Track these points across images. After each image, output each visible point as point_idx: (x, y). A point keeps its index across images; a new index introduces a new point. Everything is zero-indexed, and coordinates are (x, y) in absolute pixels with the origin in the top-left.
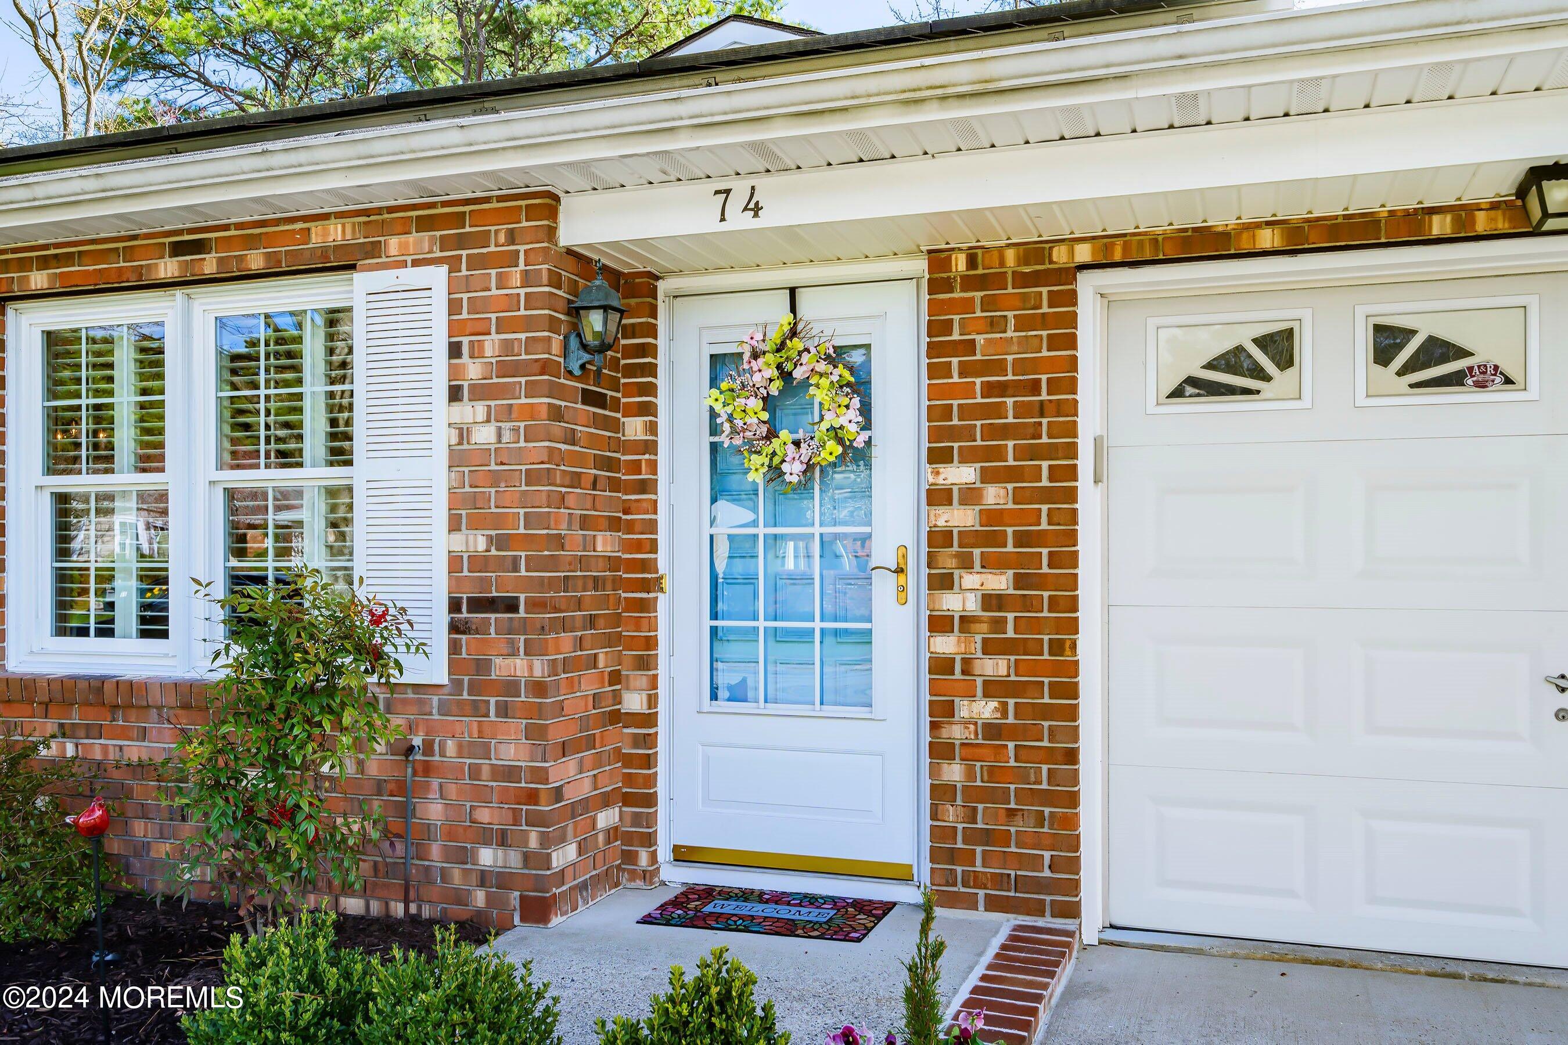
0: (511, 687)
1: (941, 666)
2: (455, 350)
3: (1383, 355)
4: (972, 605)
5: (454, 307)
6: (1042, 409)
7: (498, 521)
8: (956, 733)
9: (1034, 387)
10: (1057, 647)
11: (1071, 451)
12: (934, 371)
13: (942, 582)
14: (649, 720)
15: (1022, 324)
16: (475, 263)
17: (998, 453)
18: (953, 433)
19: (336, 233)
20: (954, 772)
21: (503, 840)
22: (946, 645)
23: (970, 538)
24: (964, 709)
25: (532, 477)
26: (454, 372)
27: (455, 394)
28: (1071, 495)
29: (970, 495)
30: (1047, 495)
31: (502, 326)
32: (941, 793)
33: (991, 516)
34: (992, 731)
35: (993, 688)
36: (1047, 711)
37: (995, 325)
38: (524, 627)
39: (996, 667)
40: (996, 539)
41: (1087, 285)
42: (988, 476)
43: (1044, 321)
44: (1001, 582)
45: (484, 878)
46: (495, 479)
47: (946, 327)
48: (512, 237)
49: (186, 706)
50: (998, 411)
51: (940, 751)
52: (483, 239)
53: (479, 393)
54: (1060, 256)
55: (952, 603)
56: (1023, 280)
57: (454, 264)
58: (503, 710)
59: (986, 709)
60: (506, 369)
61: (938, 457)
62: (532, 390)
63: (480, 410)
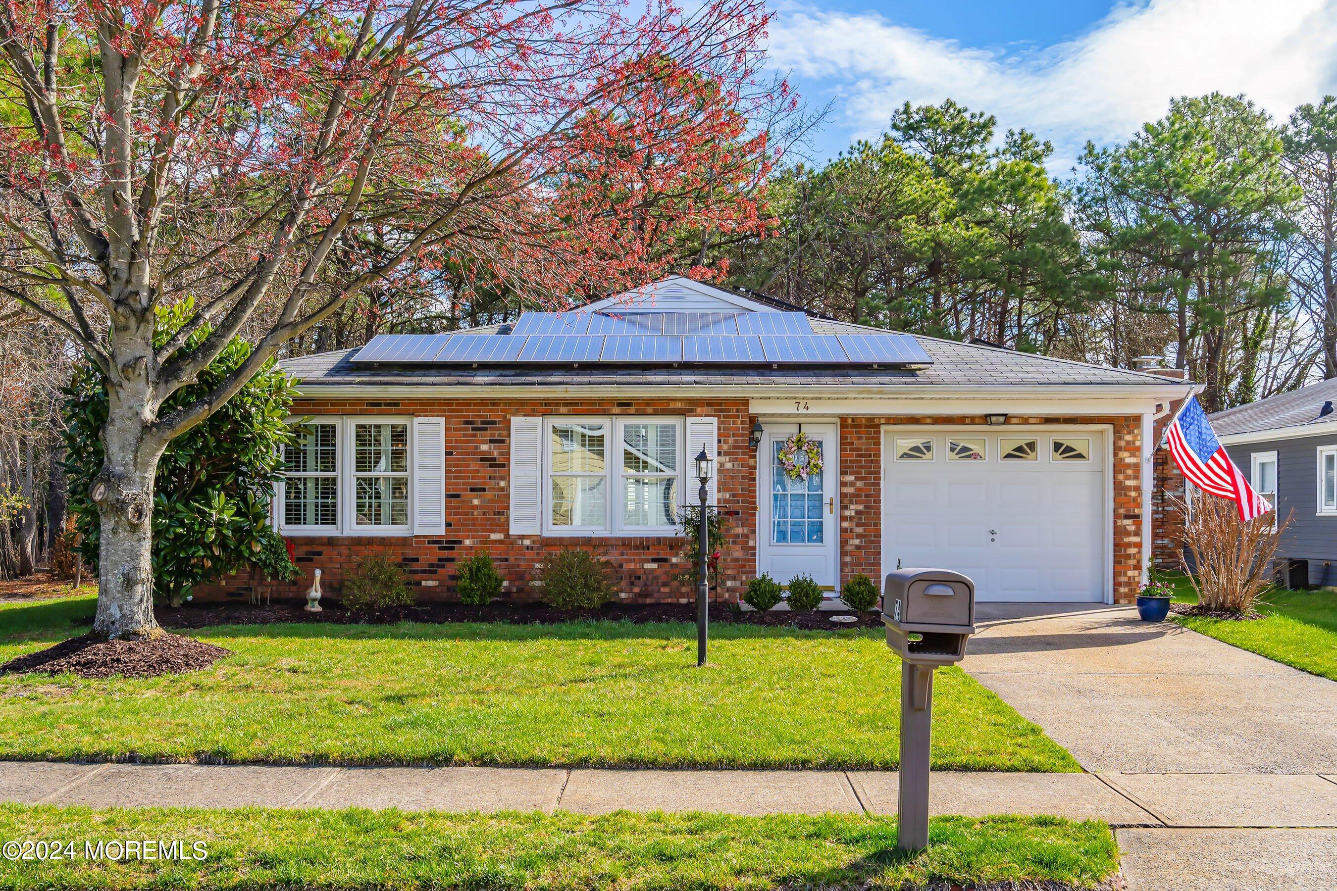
0: (737, 536)
1: (843, 530)
2: (719, 441)
3: (952, 450)
4: (853, 513)
5: (719, 429)
6: (872, 461)
7: (733, 490)
8: (848, 548)
9: (870, 455)
10: (875, 525)
11: (879, 473)
12: (841, 450)
13: (844, 507)
14: (754, 548)
15: (867, 438)
16: (725, 417)
17: (860, 473)
18: (847, 467)
19: (679, 405)
20: (848, 559)
21: (734, 578)
22: (845, 524)
23: (852, 495)
24: (851, 542)
25: (743, 478)
26: (719, 447)
27: (719, 454)
28: (879, 484)
29: (852, 484)
30: (873, 484)
31: (734, 435)
32: (843, 565)
33: (858, 489)
34: (858, 547)
35: (858, 536)
36: (873, 542)
37: (860, 438)
38: (741, 519)
39: (860, 530)
40: (859, 496)
41: (883, 428)
42: (857, 479)
43: (873, 438)
44: (861, 507)
45: (728, 590)
46: (732, 478)
47: (846, 438)
48: (738, 411)
49: (624, 545)
50: (860, 461)
51: (843, 553)
52: (729, 411)
53: (726, 454)
54: (877, 421)
55: (847, 513)
56: (867, 427)
57: (719, 417)
58: (734, 543)
59: (857, 542)
60: (735, 447)
61: (843, 473)
62: (743, 454)
63: (727, 458)
